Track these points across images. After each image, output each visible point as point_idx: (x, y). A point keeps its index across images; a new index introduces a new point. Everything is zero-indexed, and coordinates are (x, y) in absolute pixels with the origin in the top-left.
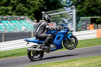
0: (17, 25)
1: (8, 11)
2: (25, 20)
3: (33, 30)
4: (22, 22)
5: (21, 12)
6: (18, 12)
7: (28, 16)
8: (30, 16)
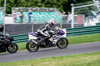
0: (46, 16)
1: (37, 3)
2: (54, 12)
3: (62, 22)
4: (51, 13)
5: (51, 4)
6: (47, 4)
7: (57, 8)
8: (59, 8)
